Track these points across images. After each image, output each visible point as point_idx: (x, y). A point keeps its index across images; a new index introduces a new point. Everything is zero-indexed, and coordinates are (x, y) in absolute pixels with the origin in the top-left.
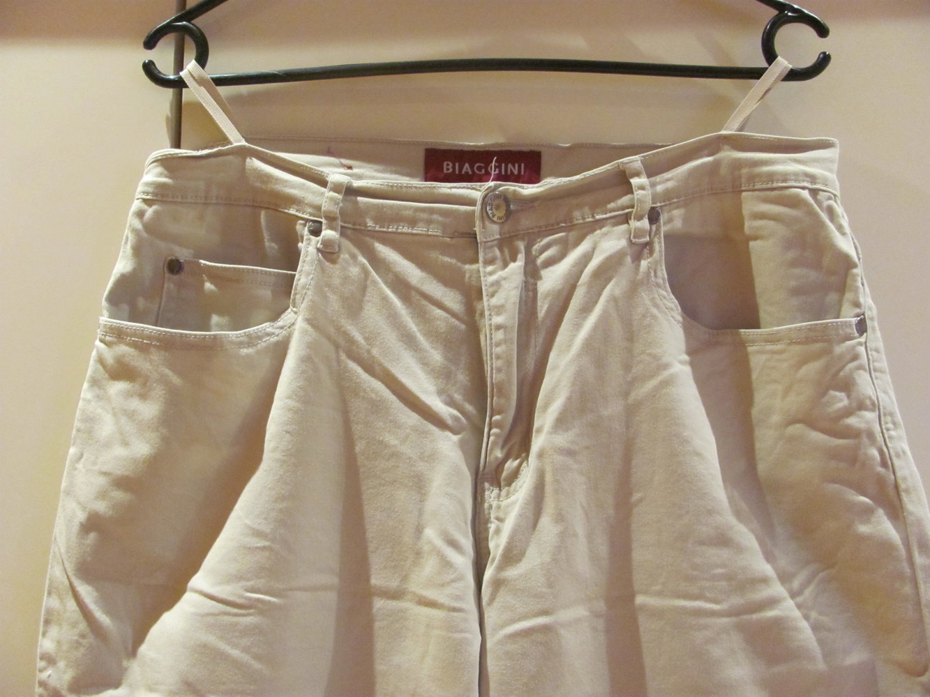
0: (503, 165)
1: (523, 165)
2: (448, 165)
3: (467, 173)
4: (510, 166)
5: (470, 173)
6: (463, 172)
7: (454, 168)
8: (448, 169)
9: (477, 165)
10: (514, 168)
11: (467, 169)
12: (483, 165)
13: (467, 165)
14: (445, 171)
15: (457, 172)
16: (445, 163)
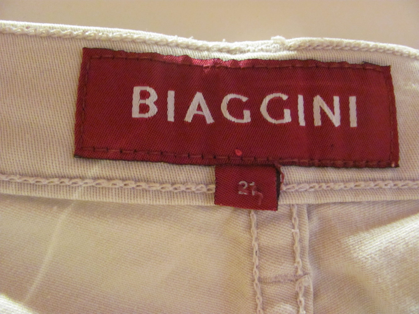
0: (301, 98)
1: (353, 100)
2: (144, 95)
3: (199, 119)
4: (318, 102)
5: (210, 120)
6: (189, 118)
7: (162, 103)
8: (144, 108)
9: (230, 97)
10: (332, 108)
11: (199, 108)
12: (244, 99)
13: (199, 98)
14: (136, 113)
15: (171, 118)
16: (137, 90)
